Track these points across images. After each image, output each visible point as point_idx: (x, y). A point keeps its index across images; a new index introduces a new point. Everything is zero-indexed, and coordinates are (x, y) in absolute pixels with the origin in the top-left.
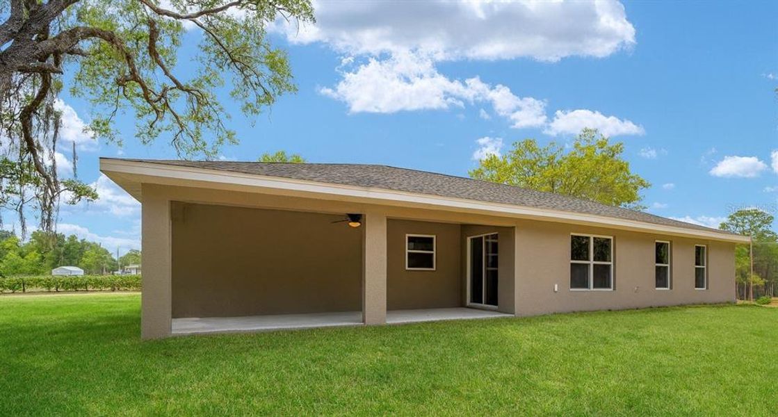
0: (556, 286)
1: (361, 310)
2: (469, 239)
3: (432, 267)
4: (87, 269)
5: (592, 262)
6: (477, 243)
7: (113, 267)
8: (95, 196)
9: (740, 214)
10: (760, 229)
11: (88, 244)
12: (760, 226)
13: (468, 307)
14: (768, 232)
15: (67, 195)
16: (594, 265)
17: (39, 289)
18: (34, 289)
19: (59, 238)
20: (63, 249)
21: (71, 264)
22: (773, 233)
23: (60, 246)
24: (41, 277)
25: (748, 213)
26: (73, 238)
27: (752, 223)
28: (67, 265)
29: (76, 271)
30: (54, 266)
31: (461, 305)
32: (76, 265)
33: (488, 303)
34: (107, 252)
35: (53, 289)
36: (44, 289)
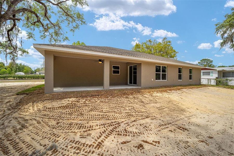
0: (152, 79)
1: (103, 86)
2: (129, 67)
3: (119, 74)
4: (25, 73)
5: (161, 73)
6: (131, 68)
7: (32, 73)
8: (28, 53)
9: (203, 60)
10: (210, 64)
11: (25, 66)
12: (209, 63)
13: (129, 85)
14: (212, 65)
15: (20, 53)
16: (162, 74)
17: (11, 78)
18: (10, 78)
19: (17, 65)
20: (18, 67)
21: (20, 71)
22: (213, 65)
23: (17, 66)
24: (12, 75)
25: (206, 60)
26: (21, 64)
27: (207, 62)
28: (19, 72)
29: (22, 74)
30: (16, 72)
31: (126, 84)
32: (22, 72)
33: (134, 84)
34: (30, 68)
35: (15, 78)
36: (13, 79)
